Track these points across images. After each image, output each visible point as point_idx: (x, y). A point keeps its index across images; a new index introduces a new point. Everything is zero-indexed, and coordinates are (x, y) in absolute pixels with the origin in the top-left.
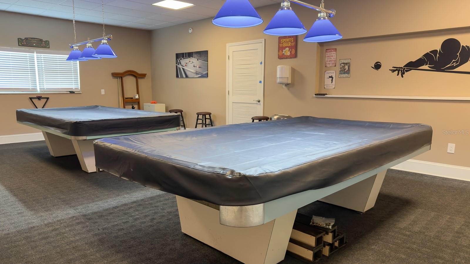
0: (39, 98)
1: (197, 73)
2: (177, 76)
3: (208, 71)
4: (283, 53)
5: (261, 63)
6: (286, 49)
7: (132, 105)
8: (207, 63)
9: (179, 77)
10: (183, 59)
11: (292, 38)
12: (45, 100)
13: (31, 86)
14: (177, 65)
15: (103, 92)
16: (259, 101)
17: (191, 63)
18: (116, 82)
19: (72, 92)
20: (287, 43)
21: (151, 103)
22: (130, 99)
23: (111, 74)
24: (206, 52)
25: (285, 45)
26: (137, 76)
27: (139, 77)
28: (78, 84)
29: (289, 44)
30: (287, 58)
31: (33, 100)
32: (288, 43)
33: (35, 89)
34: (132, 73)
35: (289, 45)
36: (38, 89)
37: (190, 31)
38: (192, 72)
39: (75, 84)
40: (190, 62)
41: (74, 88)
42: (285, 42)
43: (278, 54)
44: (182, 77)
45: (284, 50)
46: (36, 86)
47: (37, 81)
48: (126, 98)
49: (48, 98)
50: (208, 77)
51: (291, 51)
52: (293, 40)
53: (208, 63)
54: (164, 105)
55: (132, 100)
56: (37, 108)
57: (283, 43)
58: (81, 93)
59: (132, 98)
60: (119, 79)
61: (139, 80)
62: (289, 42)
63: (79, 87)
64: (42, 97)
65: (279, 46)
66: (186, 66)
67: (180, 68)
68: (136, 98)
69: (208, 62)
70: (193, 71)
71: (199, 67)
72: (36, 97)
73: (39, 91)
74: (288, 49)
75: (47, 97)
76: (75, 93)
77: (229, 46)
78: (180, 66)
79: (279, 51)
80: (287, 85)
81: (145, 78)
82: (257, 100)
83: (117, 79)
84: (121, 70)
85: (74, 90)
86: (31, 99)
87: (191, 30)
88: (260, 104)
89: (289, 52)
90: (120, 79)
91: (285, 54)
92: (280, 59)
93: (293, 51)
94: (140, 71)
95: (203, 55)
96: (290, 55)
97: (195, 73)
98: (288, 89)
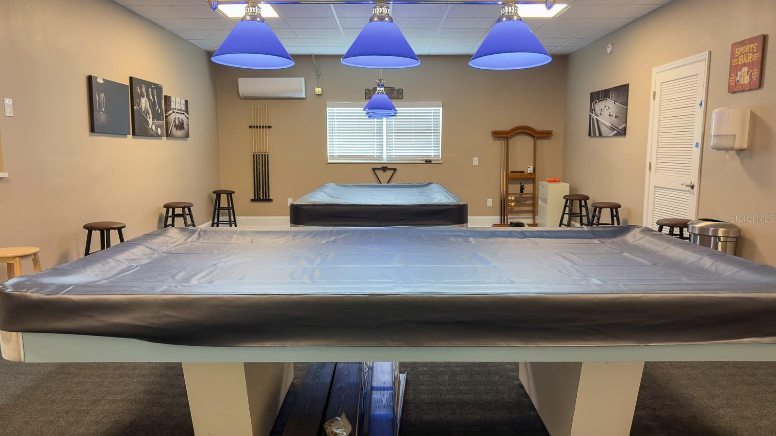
0: (384, 169)
1: (612, 129)
2: (590, 135)
3: (626, 123)
4: (738, 79)
5: (701, 104)
6: (743, 70)
7: (521, 183)
8: (625, 107)
9: (592, 135)
10: (599, 102)
11: (755, 43)
12: (392, 171)
13: (377, 153)
14: (591, 114)
15: (475, 161)
16: (692, 187)
17: (607, 110)
18: (498, 146)
19: (428, 162)
20: (745, 55)
21: (548, 182)
22: (520, 174)
23: (490, 134)
24: (625, 88)
25: (741, 61)
26: (538, 135)
27: (537, 137)
28: (439, 150)
29: (749, 58)
30: (743, 91)
31: (376, 172)
32: (747, 56)
33: (380, 157)
34: (524, 131)
35: (748, 61)
36: (385, 157)
37: (609, 50)
38: (607, 126)
39: (433, 149)
40: (605, 106)
41: (432, 156)
42: (742, 54)
43: (729, 83)
44: (595, 135)
45: (739, 73)
46: (382, 153)
47: (385, 146)
48: (512, 172)
49: (395, 170)
50: (625, 134)
51: (751, 73)
52: (756, 48)
53: (627, 109)
54: (568, 185)
55: (522, 176)
56: (381, 183)
57: (738, 57)
58: (441, 162)
59: (523, 172)
60: (503, 140)
61: (539, 142)
62: (749, 54)
63: (440, 154)
64: (388, 167)
65: (731, 64)
66: (601, 115)
67: (593, 119)
68: (529, 172)
69: (627, 106)
70: (608, 124)
71: (616, 117)
72: (380, 167)
73: (385, 160)
74: (746, 69)
75: (395, 167)
76: (433, 162)
77: (657, 73)
78: (594, 116)
79: (730, 76)
80: (740, 151)
81: (552, 138)
82: (689, 184)
83: (500, 141)
84: (506, 127)
85: (432, 157)
86: (374, 169)
87: (610, 47)
88: (693, 194)
89: (748, 77)
90: (506, 141)
91: (741, 82)
92: (732, 93)
93: (755, 73)
94: (539, 127)
95: (622, 92)
96: (748, 84)
97: (610, 129)
98: (742, 162)
